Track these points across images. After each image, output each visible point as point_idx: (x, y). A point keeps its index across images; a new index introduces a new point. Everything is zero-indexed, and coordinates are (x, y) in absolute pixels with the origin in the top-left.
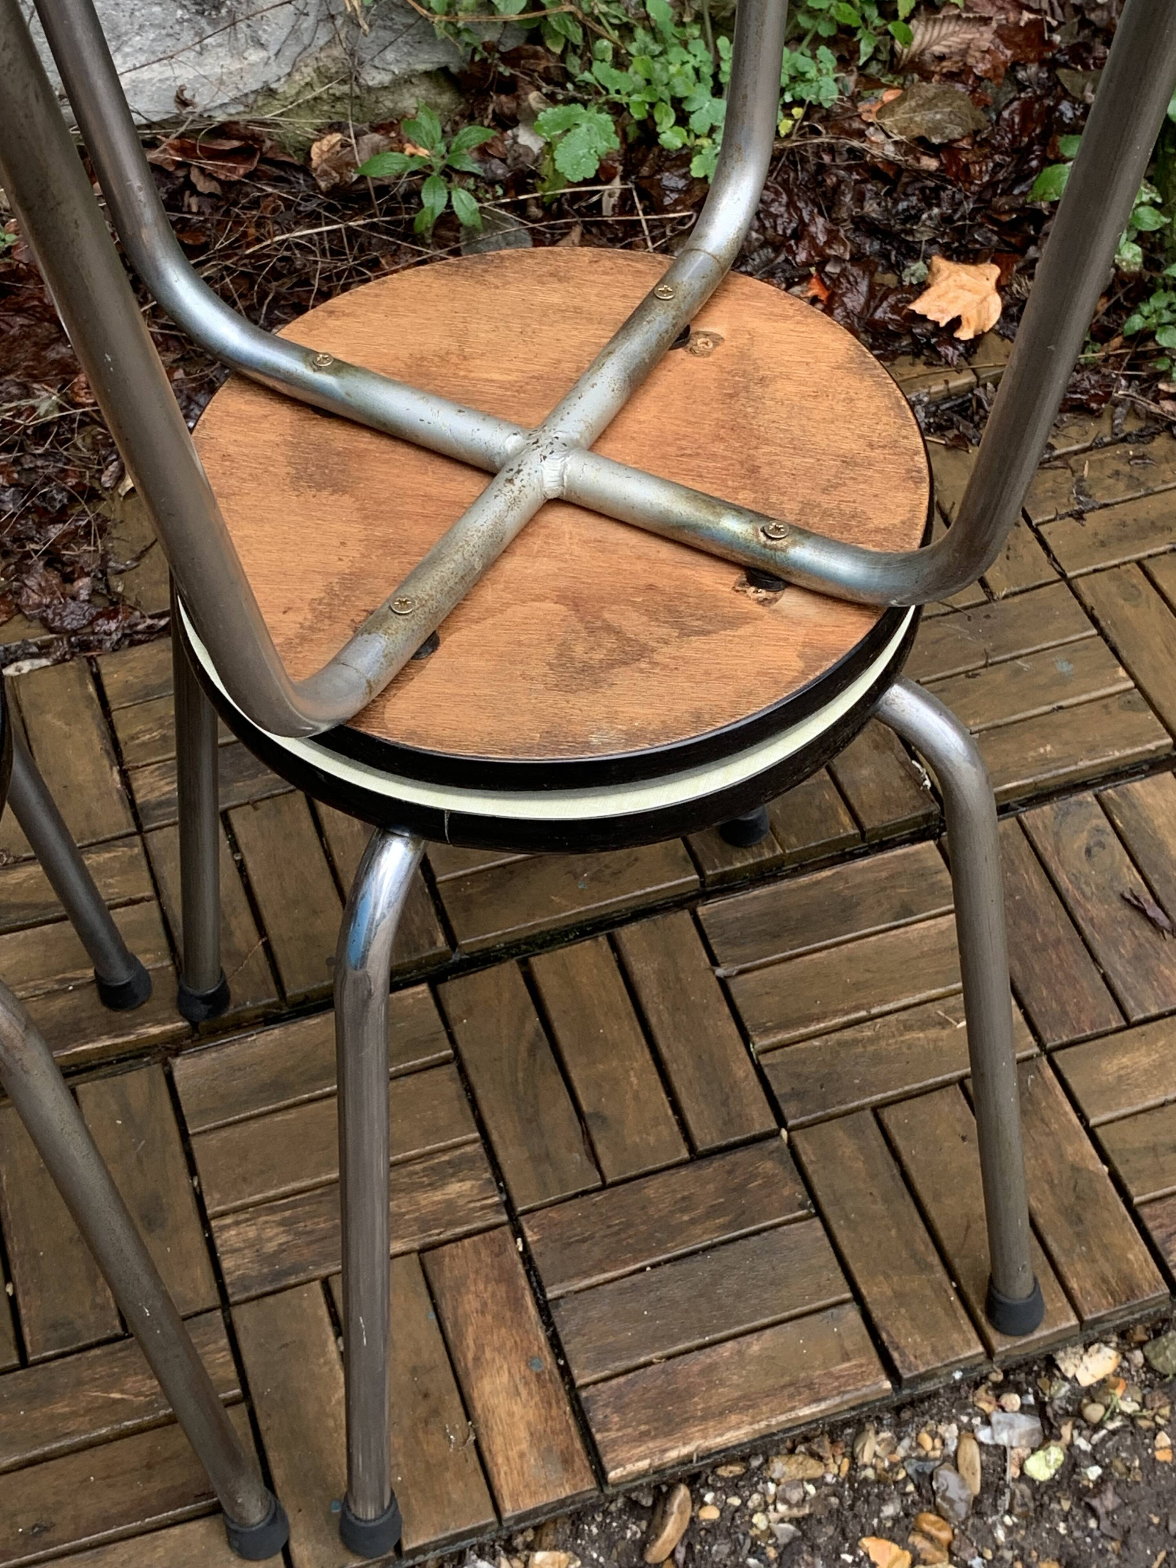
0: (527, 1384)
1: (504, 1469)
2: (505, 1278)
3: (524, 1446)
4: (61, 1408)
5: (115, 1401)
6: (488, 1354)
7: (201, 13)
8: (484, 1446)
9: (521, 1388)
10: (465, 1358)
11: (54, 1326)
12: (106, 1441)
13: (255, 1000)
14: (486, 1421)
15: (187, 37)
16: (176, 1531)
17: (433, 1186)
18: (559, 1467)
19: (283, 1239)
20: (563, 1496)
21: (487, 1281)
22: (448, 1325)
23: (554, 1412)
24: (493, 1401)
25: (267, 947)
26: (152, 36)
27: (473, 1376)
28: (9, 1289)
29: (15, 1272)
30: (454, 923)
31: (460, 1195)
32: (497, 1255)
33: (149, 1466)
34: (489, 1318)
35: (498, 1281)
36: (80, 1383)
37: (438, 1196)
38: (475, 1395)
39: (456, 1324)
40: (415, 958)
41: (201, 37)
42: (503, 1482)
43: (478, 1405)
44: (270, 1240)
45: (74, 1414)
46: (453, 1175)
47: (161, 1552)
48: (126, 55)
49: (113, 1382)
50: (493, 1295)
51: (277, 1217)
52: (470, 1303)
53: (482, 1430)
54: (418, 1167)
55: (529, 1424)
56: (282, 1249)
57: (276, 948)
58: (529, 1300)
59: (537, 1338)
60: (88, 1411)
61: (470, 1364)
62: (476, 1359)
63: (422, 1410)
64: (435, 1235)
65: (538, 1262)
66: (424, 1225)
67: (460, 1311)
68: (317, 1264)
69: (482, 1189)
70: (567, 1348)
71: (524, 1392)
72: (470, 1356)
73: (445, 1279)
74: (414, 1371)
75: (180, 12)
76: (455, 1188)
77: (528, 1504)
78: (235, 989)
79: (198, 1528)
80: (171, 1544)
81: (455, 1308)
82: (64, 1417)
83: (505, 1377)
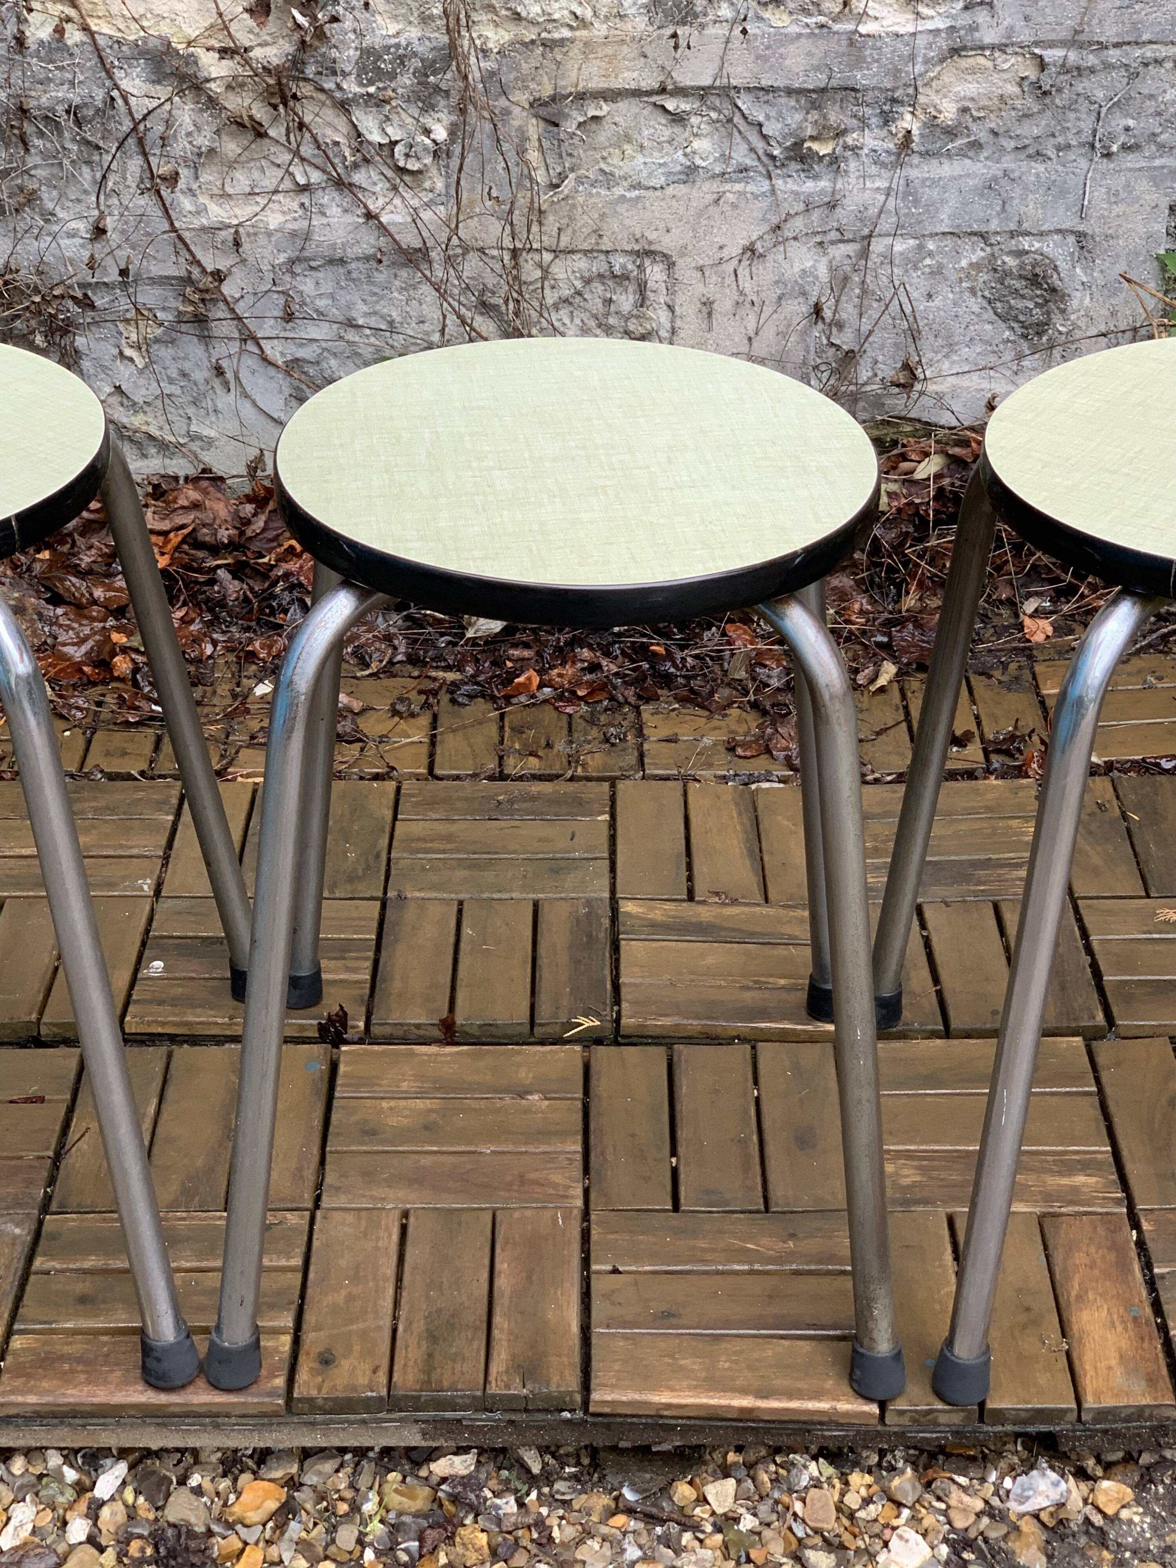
0: (1123, 1322)
1: (1090, 1373)
2: (1117, 1248)
3: (1113, 1363)
4: (703, 1244)
5: (749, 1249)
6: (1091, 1295)
7: (1025, 337)
8: (1075, 1355)
9: (1117, 1323)
10: (1069, 1294)
11: (708, 1192)
12: (737, 1273)
13: (921, 1024)
14: (1081, 1339)
15: (1008, 356)
16: (786, 1343)
17: (1060, 1174)
18: (1143, 1383)
19: (918, 1178)
20: (1144, 1403)
21: (1099, 1247)
22: (1057, 1270)
23: (1146, 1345)
24: (1088, 1327)
25: (940, 994)
26: (978, 350)
27: (1073, 1307)
28: (674, 1160)
29: (681, 1150)
30: (1115, 1010)
31: (1085, 1185)
32: (1114, 1232)
33: (770, 1297)
34: (1097, 1272)
35: (1109, 1249)
36: (721, 1232)
37: (1065, 1181)
38: (1074, 1319)
39: (1065, 1269)
40: (1074, 1025)
41: (1020, 357)
42: (1088, 1382)
43: (1075, 1328)
44: (907, 1176)
45: (714, 1250)
46: (1081, 1170)
47: (770, 1353)
48: (954, 362)
49: (751, 1238)
50: (1103, 1257)
51: (915, 1163)
52: (1080, 1258)
53: (1075, 1344)
54: (1049, 1158)
55: (1120, 1349)
56: (914, 1185)
57: (947, 995)
58: (1136, 1267)
59: (1140, 1294)
60: (724, 1250)
61: (1072, 1299)
62: (1079, 1297)
63: (1023, 1318)
64: (1056, 1207)
65: (1150, 1245)
66: (1048, 1197)
67: (1070, 1262)
68: (945, 1202)
69: (1105, 1186)
70: (1165, 1307)
71: (1120, 1328)
72: (1074, 1293)
73: (1060, 1237)
74: (1019, 1291)
75: (1007, 333)
76: (1080, 1179)
77: (1109, 1402)
78: (906, 1014)
79: (806, 1347)
80: (780, 1349)
81: (1065, 1259)
82: (703, 1250)
83: (1105, 1312)
